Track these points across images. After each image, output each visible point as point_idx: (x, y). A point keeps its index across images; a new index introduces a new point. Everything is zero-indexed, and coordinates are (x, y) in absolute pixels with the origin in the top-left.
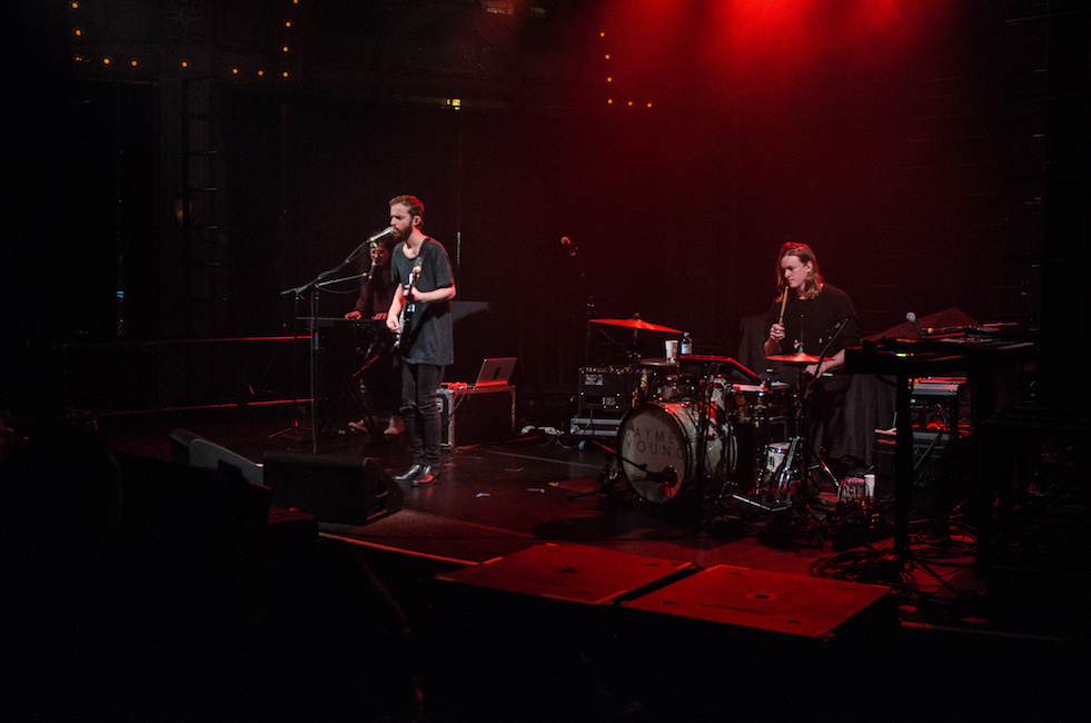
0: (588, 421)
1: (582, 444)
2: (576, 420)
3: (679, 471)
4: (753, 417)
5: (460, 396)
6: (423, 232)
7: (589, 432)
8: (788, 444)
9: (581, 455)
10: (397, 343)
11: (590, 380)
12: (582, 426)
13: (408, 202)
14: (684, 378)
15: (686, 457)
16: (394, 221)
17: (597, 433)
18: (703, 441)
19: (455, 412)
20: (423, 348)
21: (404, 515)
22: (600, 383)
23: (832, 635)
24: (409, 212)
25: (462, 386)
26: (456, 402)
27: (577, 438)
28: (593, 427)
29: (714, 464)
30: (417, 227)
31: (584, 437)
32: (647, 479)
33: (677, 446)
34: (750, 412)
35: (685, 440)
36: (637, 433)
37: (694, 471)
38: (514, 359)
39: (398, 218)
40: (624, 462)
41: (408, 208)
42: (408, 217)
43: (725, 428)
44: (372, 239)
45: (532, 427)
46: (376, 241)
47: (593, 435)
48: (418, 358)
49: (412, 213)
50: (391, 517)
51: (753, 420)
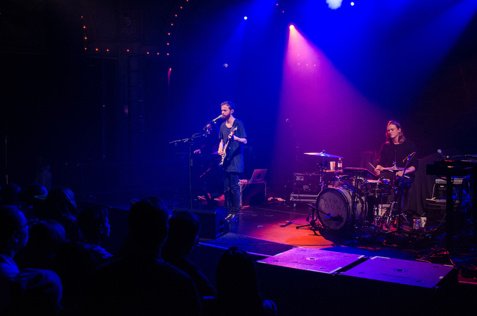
0: (297, 195)
1: (295, 205)
2: (292, 195)
3: (344, 216)
4: (374, 194)
5: (244, 185)
6: (234, 116)
7: (298, 200)
8: (390, 205)
9: (295, 210)
10: (222, 163)
11: (298, 178)
12: (295, 197)
13: (229, 104)
14: (345, 177)
15: (348, 210)
16: (223, 112)
17: (302, 200)
18: (355, 203)
19: (243, 192)
20: (234, 165)
21: (229, 235)
22: (302, 180)
23: (438, 287)
24: (229, 108)
25: (246, 181)
26: (243, 187)
27: (293, 202)
28: (300, 198)
29: (359, 214)
30: (232, 114)
31: (296, 202)
32: (331, 219)
33: (344, 206)
34: (374, 192)
35: (347, 203)
36: (325, 200)
37: (350, 216)
38: (266, 169)
39: (225, 111)
40: (320, 212)
41: (228, 107)
42: (229, 110)
43: (363, 198)
44: (214, 120)
45: (272, 198)
46: (216, 121)
47: (300, 201)
48: (231, 169)
49: (230, 109)
50: (225, 235)
51: (374, 195)
